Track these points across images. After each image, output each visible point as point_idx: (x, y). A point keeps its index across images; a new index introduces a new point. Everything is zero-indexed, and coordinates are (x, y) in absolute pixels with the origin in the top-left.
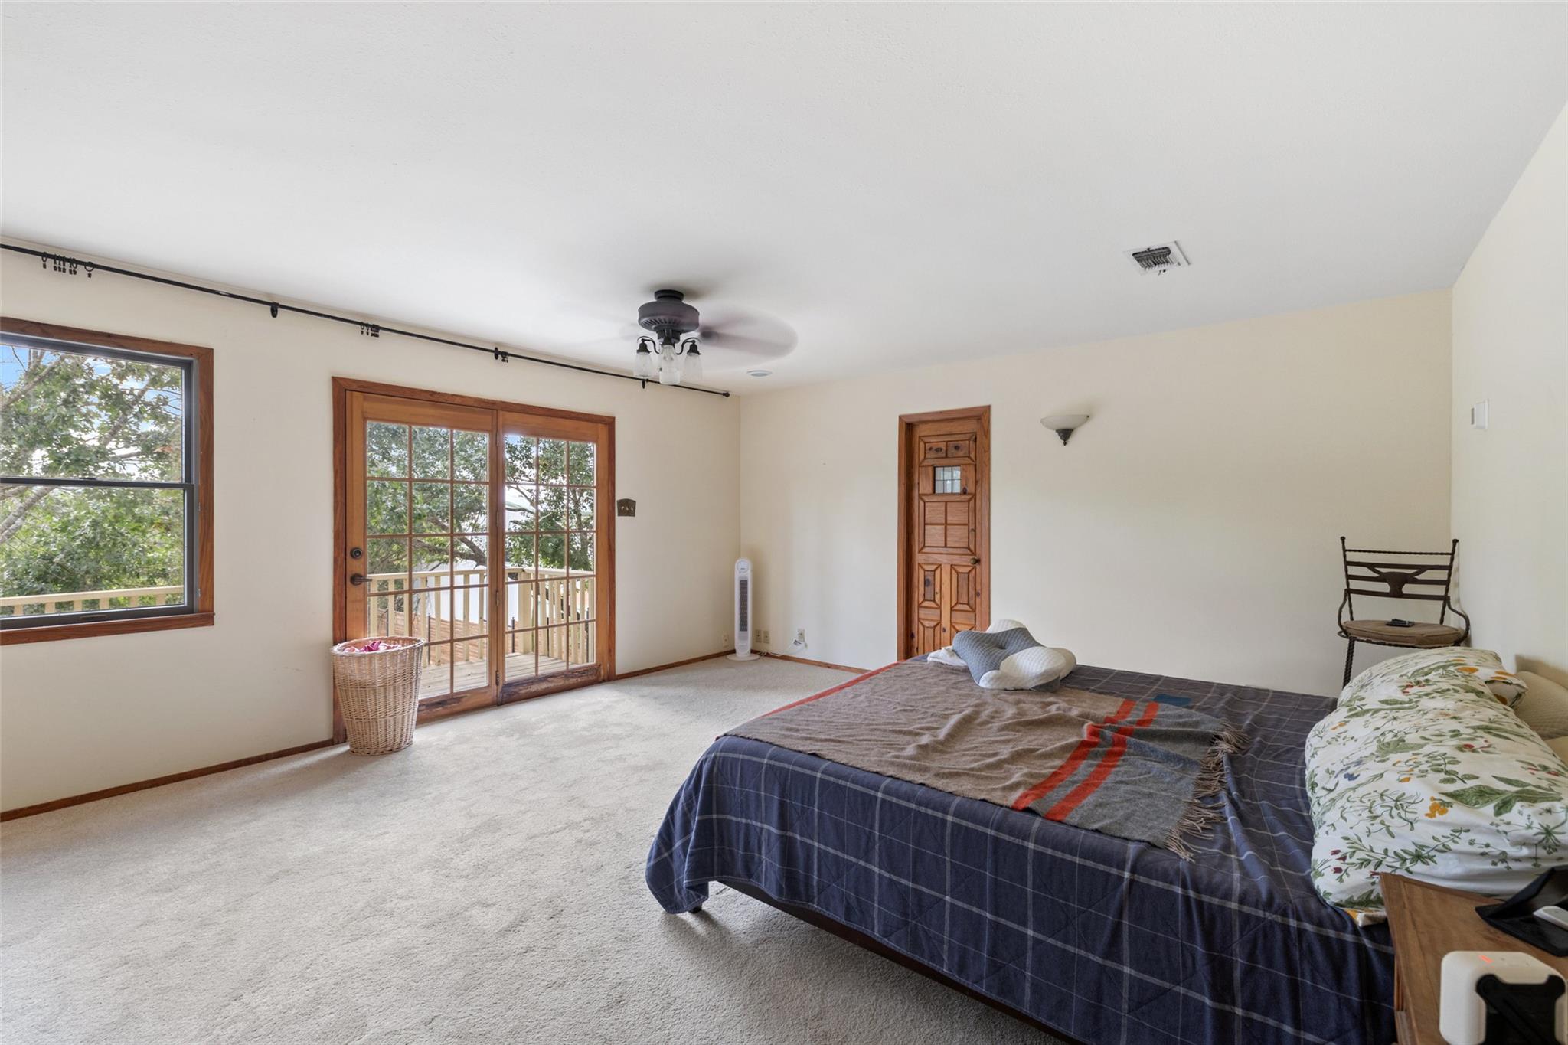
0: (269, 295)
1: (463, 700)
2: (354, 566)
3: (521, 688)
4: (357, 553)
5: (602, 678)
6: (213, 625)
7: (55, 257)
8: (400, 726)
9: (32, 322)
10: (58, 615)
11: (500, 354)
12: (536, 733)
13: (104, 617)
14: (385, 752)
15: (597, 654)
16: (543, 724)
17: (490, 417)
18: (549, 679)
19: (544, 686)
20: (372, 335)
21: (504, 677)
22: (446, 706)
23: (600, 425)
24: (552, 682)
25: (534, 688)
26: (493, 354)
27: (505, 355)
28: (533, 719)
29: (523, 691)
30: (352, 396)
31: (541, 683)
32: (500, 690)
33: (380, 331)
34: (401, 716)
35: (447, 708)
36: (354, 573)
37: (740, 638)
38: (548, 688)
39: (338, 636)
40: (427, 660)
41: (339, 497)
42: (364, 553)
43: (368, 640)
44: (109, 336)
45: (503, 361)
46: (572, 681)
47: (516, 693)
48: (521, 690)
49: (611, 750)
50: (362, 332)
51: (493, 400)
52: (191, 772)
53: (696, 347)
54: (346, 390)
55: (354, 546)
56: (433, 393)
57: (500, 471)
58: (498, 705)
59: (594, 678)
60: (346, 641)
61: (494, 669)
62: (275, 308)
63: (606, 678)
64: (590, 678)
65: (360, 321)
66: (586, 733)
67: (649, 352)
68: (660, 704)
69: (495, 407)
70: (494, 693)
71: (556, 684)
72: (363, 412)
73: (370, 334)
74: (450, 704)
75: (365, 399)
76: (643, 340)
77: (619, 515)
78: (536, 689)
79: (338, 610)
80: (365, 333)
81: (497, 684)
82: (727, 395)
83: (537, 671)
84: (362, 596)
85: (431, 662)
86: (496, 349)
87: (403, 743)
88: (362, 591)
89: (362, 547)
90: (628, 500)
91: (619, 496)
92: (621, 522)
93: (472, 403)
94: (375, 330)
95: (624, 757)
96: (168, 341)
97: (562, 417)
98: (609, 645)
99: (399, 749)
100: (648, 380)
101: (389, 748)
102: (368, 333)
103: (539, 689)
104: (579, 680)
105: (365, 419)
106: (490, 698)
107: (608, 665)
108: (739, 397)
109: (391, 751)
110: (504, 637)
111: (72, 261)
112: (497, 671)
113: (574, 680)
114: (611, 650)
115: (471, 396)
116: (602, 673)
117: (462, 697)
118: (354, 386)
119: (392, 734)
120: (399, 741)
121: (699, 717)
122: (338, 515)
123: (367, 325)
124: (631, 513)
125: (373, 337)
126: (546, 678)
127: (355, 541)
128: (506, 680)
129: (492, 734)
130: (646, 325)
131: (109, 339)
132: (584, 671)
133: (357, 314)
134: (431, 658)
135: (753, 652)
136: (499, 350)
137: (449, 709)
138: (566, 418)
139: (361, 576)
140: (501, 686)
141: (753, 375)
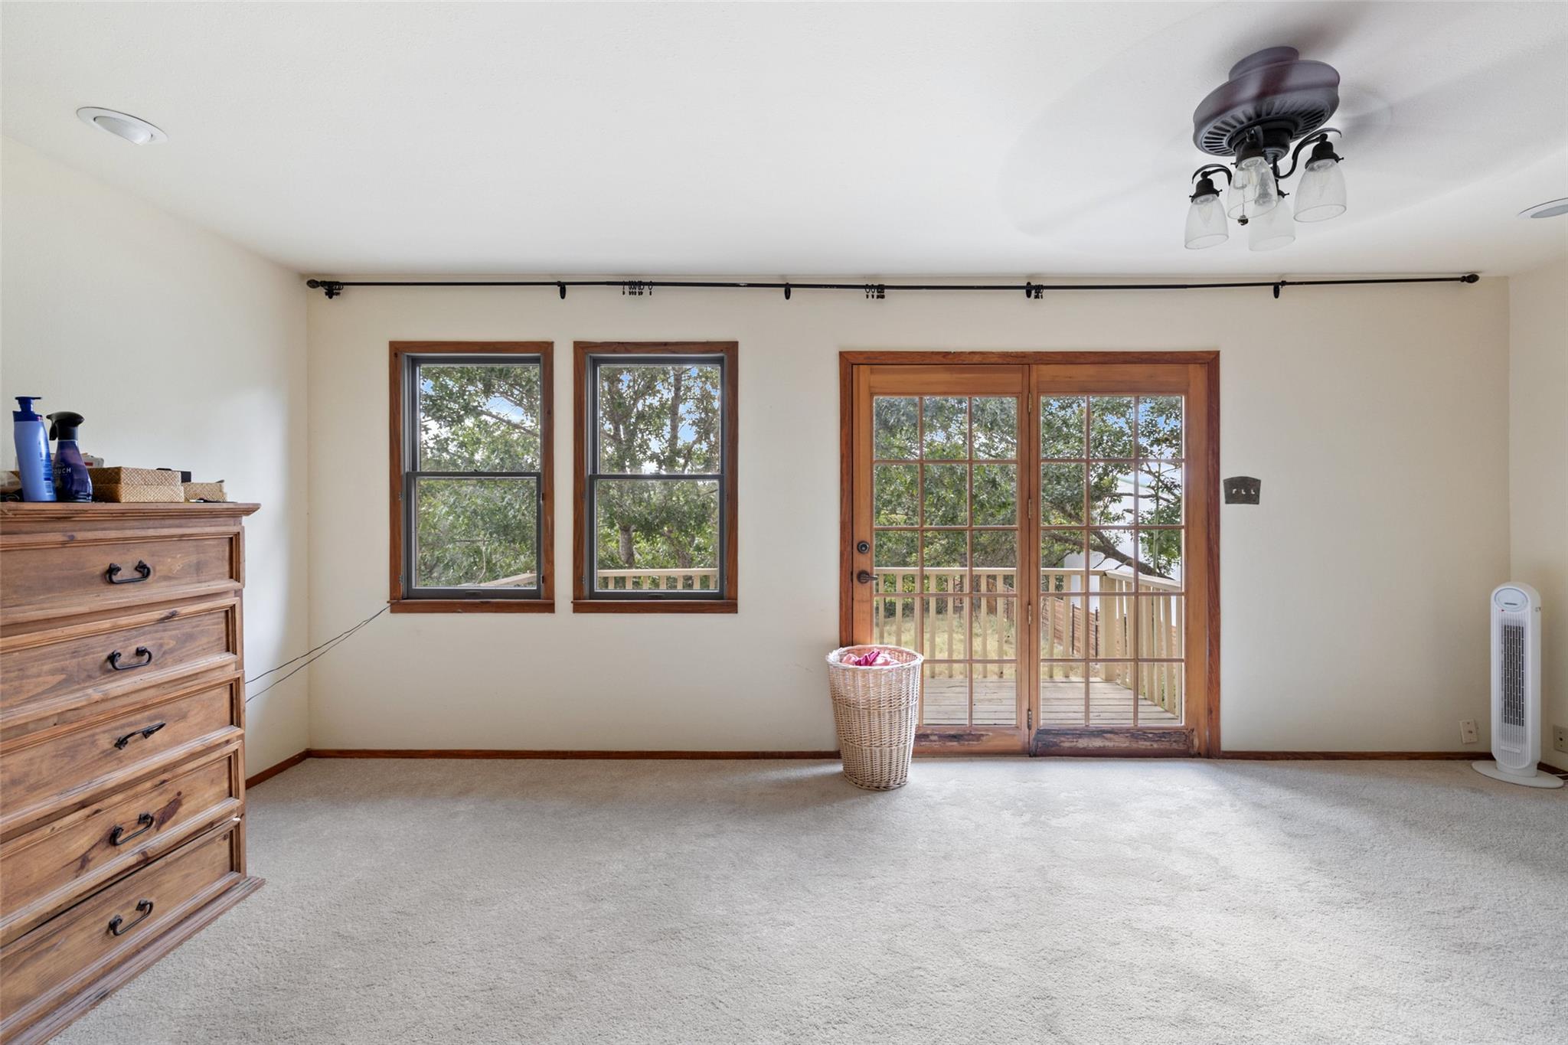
0: (783, 277)
1: (984, 738)
2: (862, 562)
3: (1062, 739)
4: (863, 547)
5: (1196, 750)
6: (737, 612)
7: (630, 284)
8: (888, 761)
9: (619, 343)
10: (634, 591)
11: (1033, 290)
12: (1054, 822)
13: (660, 596)
14: (871, 788)
15: (1186, 713)
16: (1072, 808)
17: (1020, 375)
18: (1105, 735)
19: (1097, 743)
20: (878, 297)
21: (1038, 722)
22: (962, 742)
23: (1191, 367)
24: (1110, 740)
25: (1083, 743)
26: (1025, 291)
27: (1039, 289)
28: (1063, 795)
29: (1067, 745)
30: (858, 369)
31: (1093, 739)
32: (1033, 736)
33: (886, 290)
34: (888, 749)
35: (964, 745)
36: (861, 569)
37: (1504, 736)
38: (1104, 747)
39: (844, 639)
40: (1071, 649)
41: (845, 484)
42: (871, 548)
43: (873, 648)
44: (666, 344)
45: (1037, 297)
46: (1143, 745)
47: (1055, 744)
48: (1063, 742)
49: (1156, 909)
50: (867, 296)
51: (1022, 352)
52: (720, 752)
53: (1330, 145)
54: (852, 365)
55: (861, 539)
56: (946, 354)
57: (1033, 444)
58: (1030, 756)
59: (1181, 747)
60: (852, 645)
61: (1025, 706)
62: (788, 289)
63: (1202, 752)
64: (1175, 746)
65: (864, 284)
66: (1129, 852)
67: (1217, 193)
68: (1290, 835)
69: (1025, 361)
70: (1022, 738)
71: (1116, 744)
72: (870, 387)
73: (875, 297)
74: (967, 741)
75: (872, 372)
76: (1205, 175)
77: (1227, 502)
78: (1086, 745)
79: (844, 609)
80: (870, 297)
81: (1029, 727)
82: (1472, 278)
83: (1087, 718)
84: (869, 595)
85: (1075, 652)
86: (1029, 283)
87: (892, 782)
88: (868, 590)
89: (868, 541)
90: (1247, 478)
91: (1229, 469)
92: (1230, 513)
93: (993, 360)
94: (879, 290)
95: (1174, 935)
96: (705, 341)
97: (1125, 362)
98: (1209, 704)
99: (887, 788)
100: (1284, 283)
101: (876, 784)
102: (873, 296)
103: (1091, 745)
104: (1155, 746)
105: (872, 395)
106: (1020, 743)
107: (1207, 733)
108: (1506, 278)
109: (878, 789)
110: (1038, 666)
111: (640, 284)
112: (1029, 710)
113: (1148, 743)
114: (1213, 710)
115: (994, 351)
116: (1196, 742)
117: (982, 735)
118: (861, 360)
119: (879, 768)
120: (887, 778)
121: (1369, 897)
122: (844, 505)
123: (872, 287)
124: (1254, 499)
125: (880, 299)
126: (1100, 733)
127: (862, 533)
128: (1042, 722)
129: (998, 803)
130: (1211, 145)
131: (665, 347)
132: (1163, 734)
133: (864, 277)
134: (1075, 648)
135: (1544, 767)
136: (1032, 284)
137: (966, 746)
138: (1135, 363)
139: (868, 574)
140: (1034, 731)
141: (1533, 216)
